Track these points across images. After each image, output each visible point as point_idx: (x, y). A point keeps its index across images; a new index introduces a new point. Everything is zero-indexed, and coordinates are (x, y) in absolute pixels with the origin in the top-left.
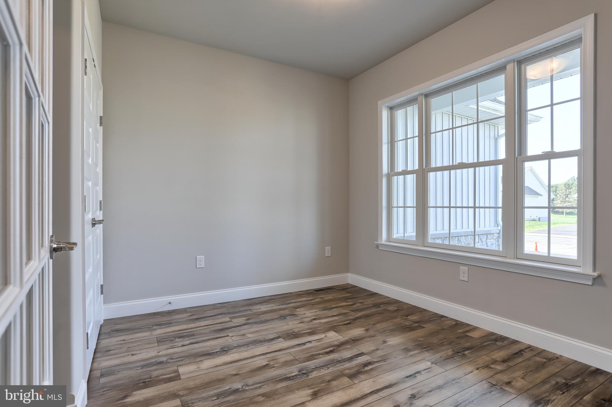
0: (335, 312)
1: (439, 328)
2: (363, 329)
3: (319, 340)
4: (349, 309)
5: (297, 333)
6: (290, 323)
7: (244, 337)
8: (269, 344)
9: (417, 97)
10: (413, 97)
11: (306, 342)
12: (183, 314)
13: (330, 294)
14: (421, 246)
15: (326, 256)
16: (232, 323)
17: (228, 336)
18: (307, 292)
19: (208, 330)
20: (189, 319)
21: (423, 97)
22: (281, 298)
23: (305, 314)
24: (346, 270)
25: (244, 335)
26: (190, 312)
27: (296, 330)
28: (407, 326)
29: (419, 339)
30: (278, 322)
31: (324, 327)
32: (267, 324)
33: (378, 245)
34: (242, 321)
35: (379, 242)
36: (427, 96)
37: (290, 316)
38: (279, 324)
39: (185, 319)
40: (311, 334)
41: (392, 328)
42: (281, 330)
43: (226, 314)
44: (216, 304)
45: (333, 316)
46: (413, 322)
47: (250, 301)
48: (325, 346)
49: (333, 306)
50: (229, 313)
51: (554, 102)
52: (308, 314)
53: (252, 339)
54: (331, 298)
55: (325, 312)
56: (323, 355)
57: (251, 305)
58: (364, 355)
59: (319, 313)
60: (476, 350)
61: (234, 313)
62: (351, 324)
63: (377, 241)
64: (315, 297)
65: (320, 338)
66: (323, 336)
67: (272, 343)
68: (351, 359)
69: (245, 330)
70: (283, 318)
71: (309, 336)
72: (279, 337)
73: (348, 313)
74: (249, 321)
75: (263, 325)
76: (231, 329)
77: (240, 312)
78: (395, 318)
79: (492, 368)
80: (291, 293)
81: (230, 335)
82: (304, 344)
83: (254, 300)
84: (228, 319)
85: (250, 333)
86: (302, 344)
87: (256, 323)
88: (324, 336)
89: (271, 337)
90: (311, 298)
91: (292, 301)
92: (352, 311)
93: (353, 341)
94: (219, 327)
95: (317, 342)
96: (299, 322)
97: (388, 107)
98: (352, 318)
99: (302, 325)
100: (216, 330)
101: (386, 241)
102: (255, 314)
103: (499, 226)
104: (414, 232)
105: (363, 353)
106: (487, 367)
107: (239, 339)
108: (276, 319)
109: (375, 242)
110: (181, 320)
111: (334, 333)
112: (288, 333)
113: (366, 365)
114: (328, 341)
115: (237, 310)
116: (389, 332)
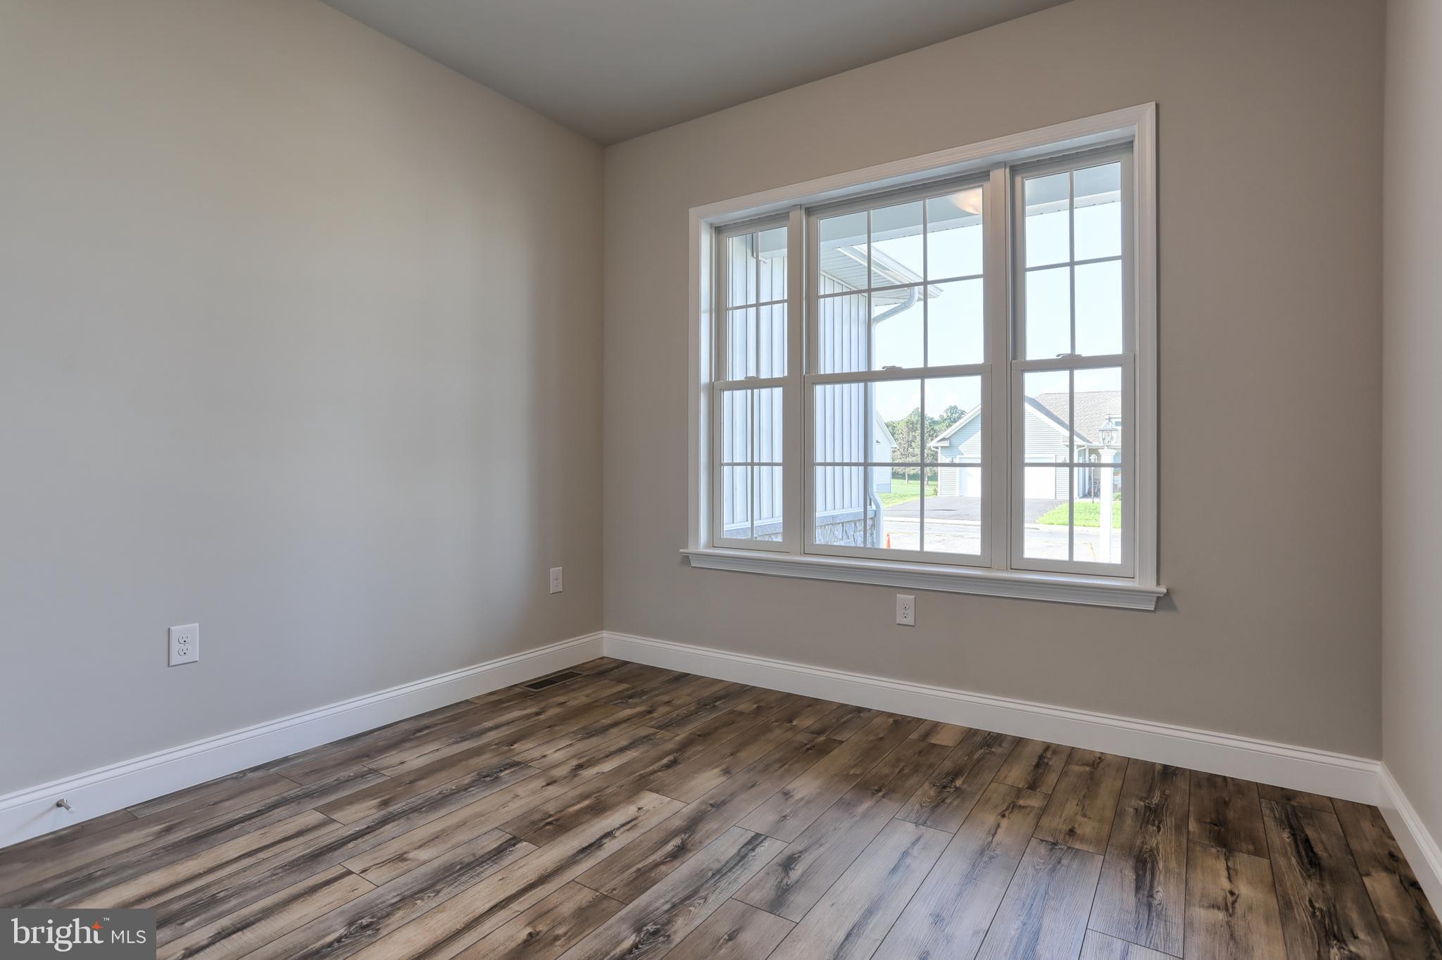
0: (618, 738)
1: (871, 737)
2: (716, 771)
3: (629, 825)
4: (650, 724)
5: (558, 815)
6: (521, 791)
7: (406, 863)
8: (496, 868)
9: (787, 211)
10: (777, 210)
11: (598, 837)
12: (130, 831)
13: (574, 690)
14: (797, 555)
15: (551, 592)
16: (337, 826)
17: (349, 873)
18: (511, 693)
19: (262, 872)
20: (164, 848)
21: (803, 212)
22: (446, 722)
23: (545, 756)
24: (598, 623)
25: (401, 858)
26: (156, 819)
27: (551, 808)
28: (806, 744)
29: (852, 772)
30: (485, 794)
31: (618, 784)
32: (453, 808)
33: (688, 557)
34: (367, 813)
35: (691, 549)
36: (811, 210)
37: (506, 769)
38: (490, 798)
39: (146, 851)
40: (599, 808)
41: (777, 756)
42: (509, 818)
43: (297, 799)
44: (244, 772)
45: (622, 750)
46: (812, 733)
47: (358, 745)
48: (656, 837)
49: (604, 721)
50: (309, 795)
51: (1076, 259)
52: (552, 754)
53: (435, 864)
54: (585, 700)
55: (594, 741)
56: (669, 865)
57: (366, 755)
58: (765, 839)
59: (580, 746)
60: (969, 773)
61: (324, 792)
62: (680, 764)
63: (686, 546)
64: (543, 704)
65: (630, 819)
66: (631, 810)
67: (505, 862)
68: (741, 857)
69: (395, 839)
70: (488, 778)
71: (597, 820)
72: (514, 841)
73: (654, 734)
74: (395, 808)
75: (443, 812)
76: (345, 848)
77: (341, 784)
78: (767, 729)
79: (1024, 807)
80: (467, 701)
81: (355, 866)
82: (596, 845)
83: (369, 739)
84: (317, 817)
85: (420, 846)
86: (591, 846)
87: (416, 810)
88: (636, 809)
89: (491, 843)
90: (534, 710)
91: (486, 724)
92: (660, 727)
93: (714, 809)
94: (298, 849)
95: (628, 830)
96: (544, 784)
97: (711, 225)
98: (670, 746)
99: (553, 791)
100: (293, 861)
101: (707, 546)
102: (397, 782)
103: (872, 503)
104: (747, 521)
105: (757, 835)
106: (1013, 807)
107: (394, 873)
108: (471, 785)
109: (681, 550)
110: (132, 857)
111: (655, 795)
112: (534, 823)
113: (788, 863)
114: (655, 821)
115: (331, 780)
116: (780, 768)
